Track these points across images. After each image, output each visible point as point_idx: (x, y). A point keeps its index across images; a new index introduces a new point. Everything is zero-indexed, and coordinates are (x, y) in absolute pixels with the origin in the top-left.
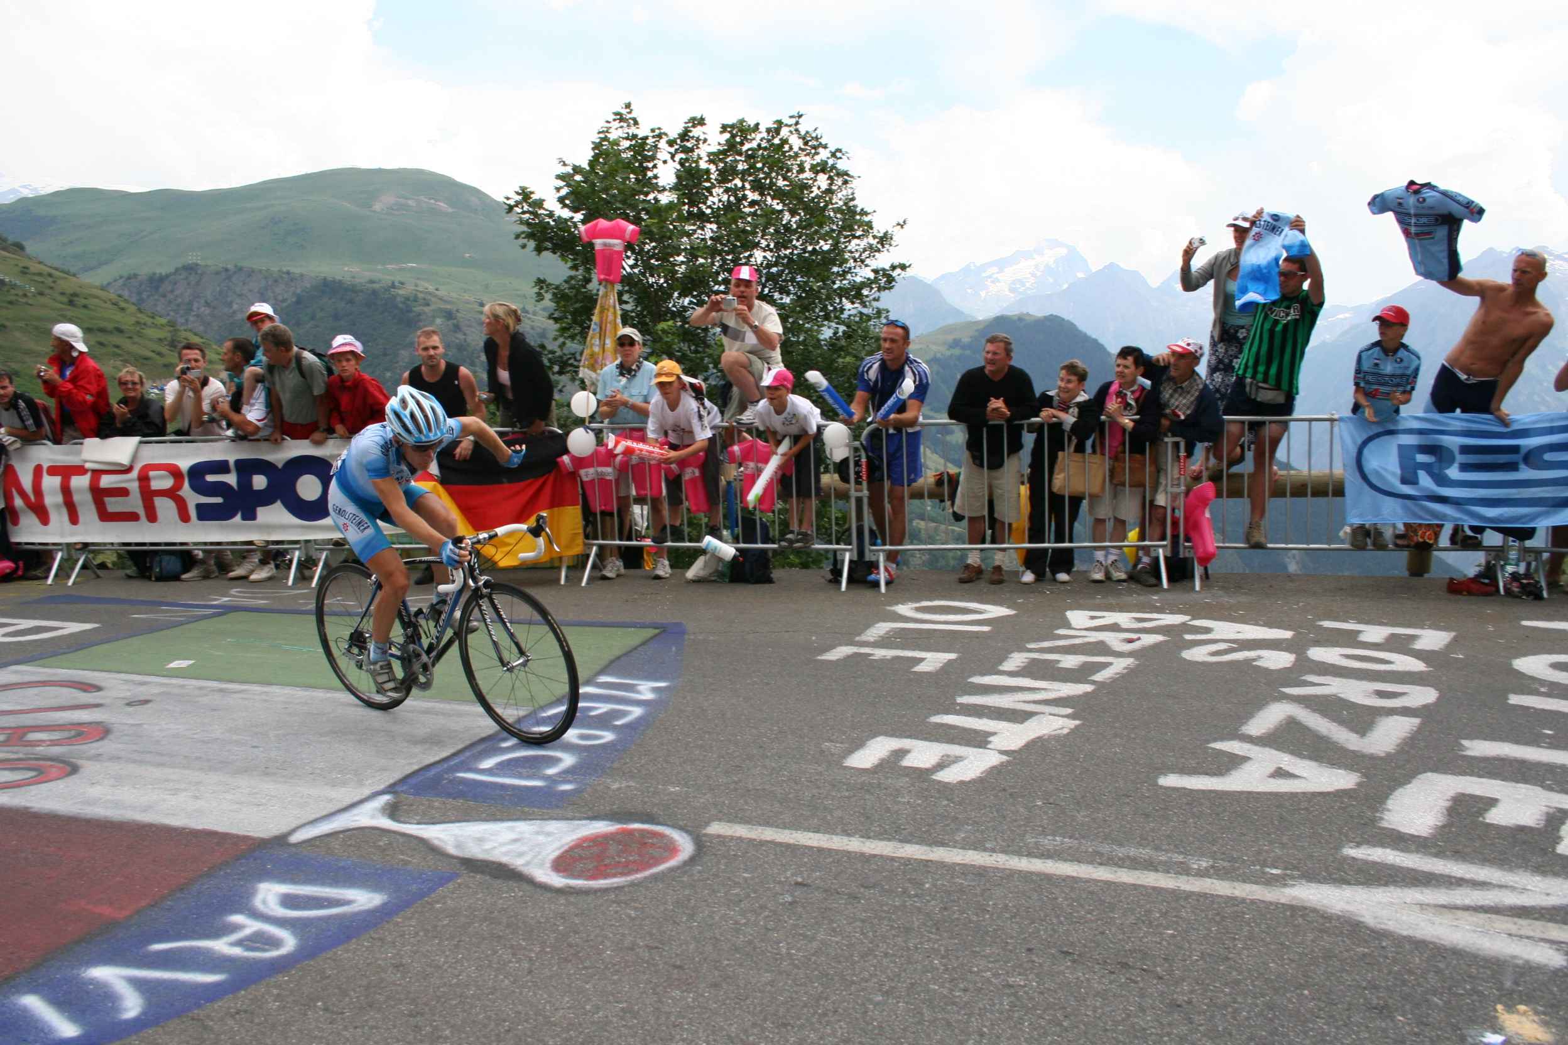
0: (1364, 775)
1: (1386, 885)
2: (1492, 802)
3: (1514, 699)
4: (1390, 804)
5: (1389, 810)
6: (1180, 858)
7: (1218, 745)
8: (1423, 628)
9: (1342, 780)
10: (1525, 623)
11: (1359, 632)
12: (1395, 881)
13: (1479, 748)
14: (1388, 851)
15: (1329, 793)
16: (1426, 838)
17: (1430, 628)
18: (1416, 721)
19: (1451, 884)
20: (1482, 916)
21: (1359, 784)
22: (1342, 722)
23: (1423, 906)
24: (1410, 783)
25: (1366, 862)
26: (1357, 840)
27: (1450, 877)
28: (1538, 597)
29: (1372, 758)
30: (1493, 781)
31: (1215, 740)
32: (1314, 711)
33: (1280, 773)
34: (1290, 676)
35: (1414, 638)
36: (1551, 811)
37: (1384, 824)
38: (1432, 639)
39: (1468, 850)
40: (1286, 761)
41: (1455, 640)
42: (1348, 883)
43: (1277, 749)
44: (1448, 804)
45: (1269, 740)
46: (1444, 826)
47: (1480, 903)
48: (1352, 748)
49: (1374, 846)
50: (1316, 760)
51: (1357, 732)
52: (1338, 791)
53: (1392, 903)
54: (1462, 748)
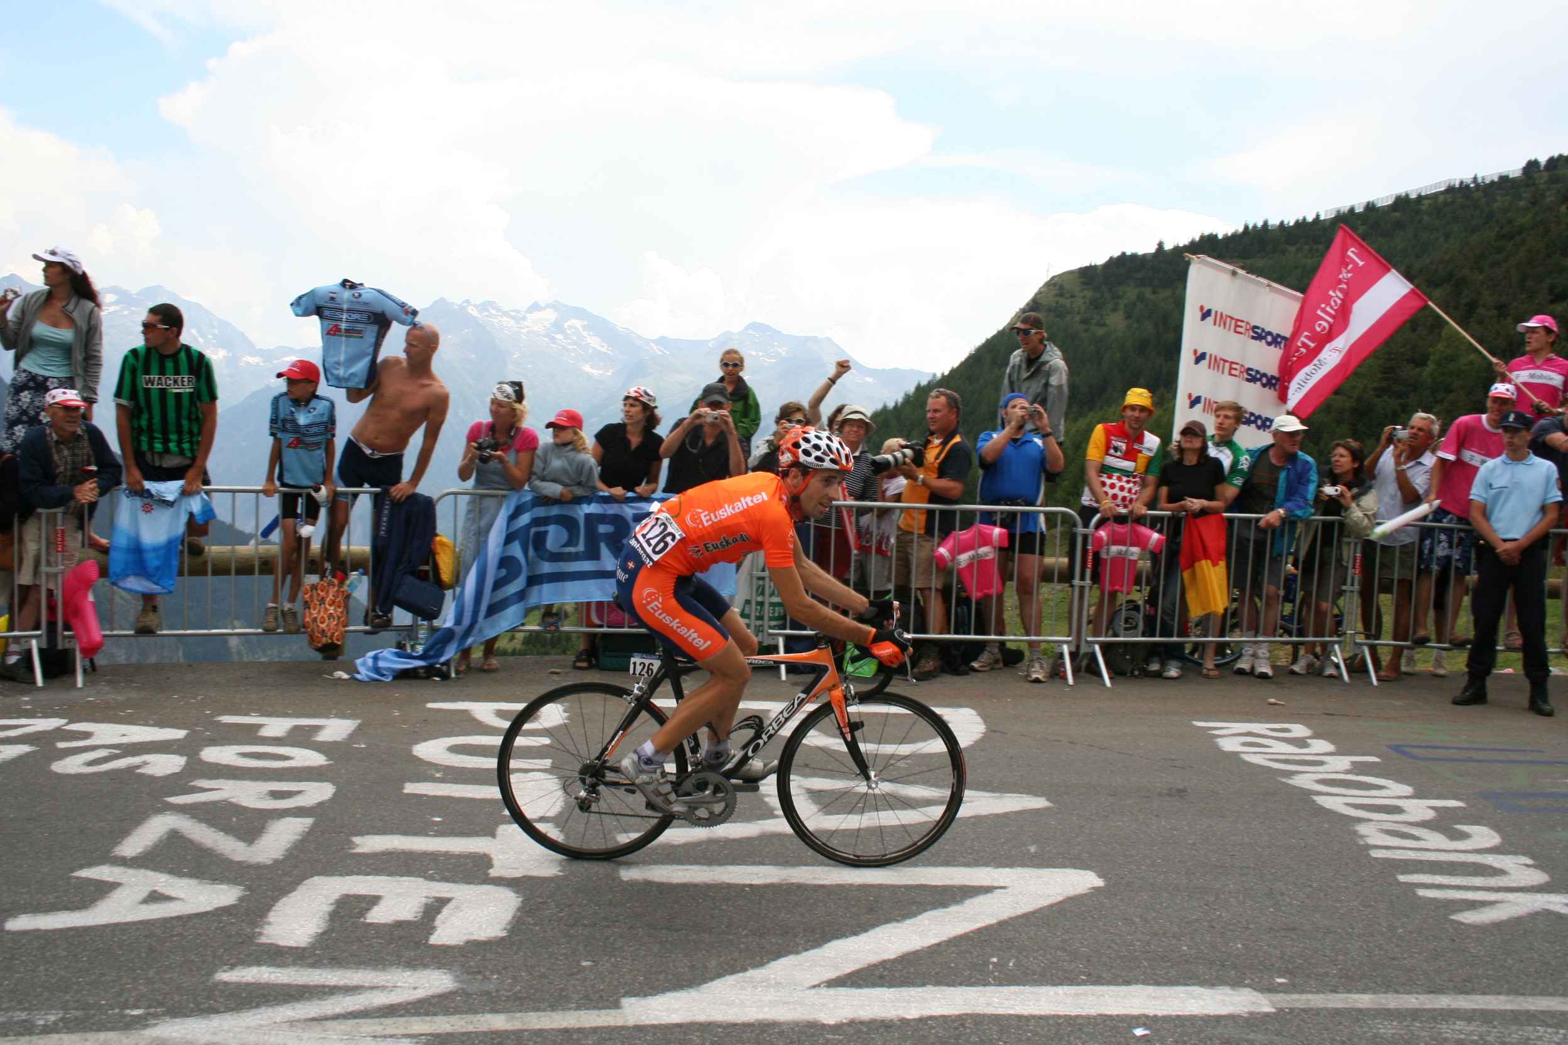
0: (248, 888)
1: (257, 1006)
2: (374, 900)
3: (410, 788)
4: (272, 916)
5: (269, 923)
6: (23, 1016)
7: (85, 873)
8: (327, 717)
9: (225, 895)
10: (430, 705)
11: (261, 726)
12: (267, 1001)
13: (370, 844)
14: (264, 968)
15: (207, 913)
16: (304, 949)
17: (337, 716)
18: (309, 821)
19: (325, 993)
20: (351, 1022)
21: (241, 899)
22: (227, 829)
23: (292, 1023)
24: (294, 890)
25: (238, 985)
26: (232, 961)
27: (324, 986)
28: (445, 676)
29: (258, 867)
30: (378, 878)
31: (81, 867)
32: (201, 821)
33: (155, 897)
34: (178, 783)
35: (317, 729)
36: (430, 901)
37: (263, 940)
38: (336, 729)
39: (346, 954)
40: (162, 882)
41: (359, 728)
42: (217, 1011)
43: (153, 870)
44: (331, 908)
45: (146, 861)
46: (323, 933)
47: (350, 1009)
48: (237, 858)
49: (250, 965)
50: (197, 877)
51: (244, 840)
52: (217, 909)
53: (261, 1026)
54: (353, 845)
